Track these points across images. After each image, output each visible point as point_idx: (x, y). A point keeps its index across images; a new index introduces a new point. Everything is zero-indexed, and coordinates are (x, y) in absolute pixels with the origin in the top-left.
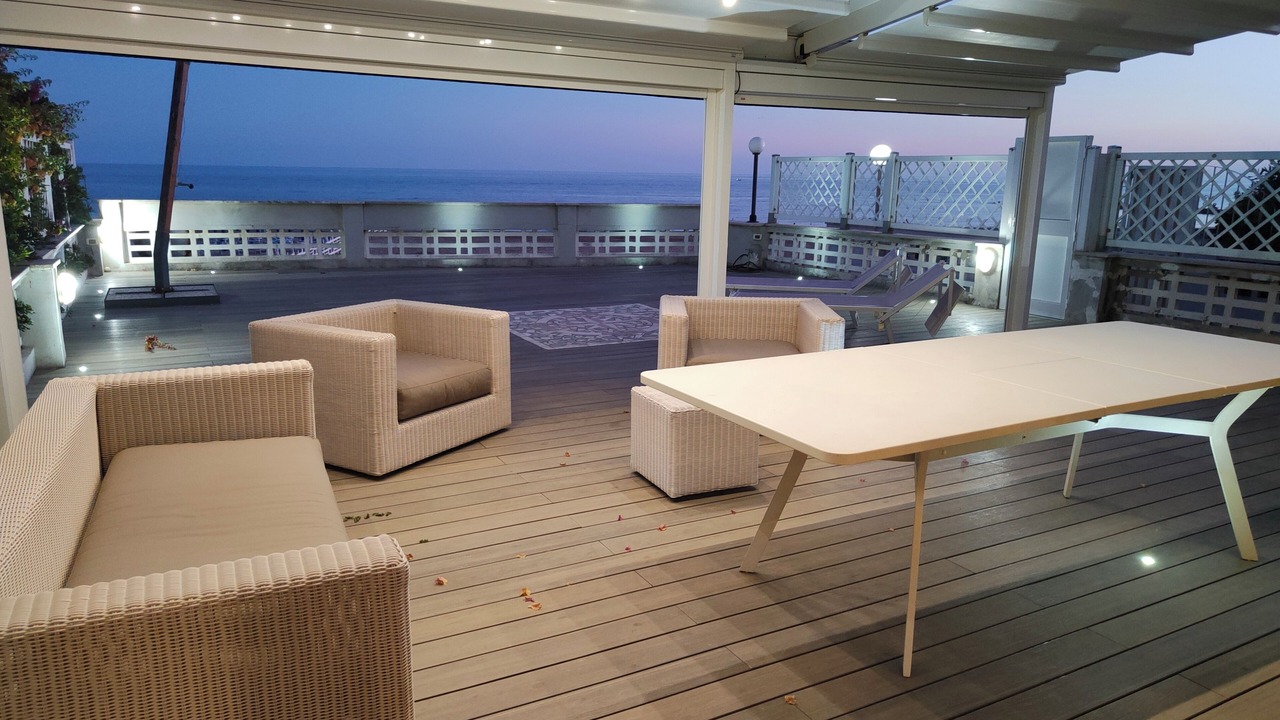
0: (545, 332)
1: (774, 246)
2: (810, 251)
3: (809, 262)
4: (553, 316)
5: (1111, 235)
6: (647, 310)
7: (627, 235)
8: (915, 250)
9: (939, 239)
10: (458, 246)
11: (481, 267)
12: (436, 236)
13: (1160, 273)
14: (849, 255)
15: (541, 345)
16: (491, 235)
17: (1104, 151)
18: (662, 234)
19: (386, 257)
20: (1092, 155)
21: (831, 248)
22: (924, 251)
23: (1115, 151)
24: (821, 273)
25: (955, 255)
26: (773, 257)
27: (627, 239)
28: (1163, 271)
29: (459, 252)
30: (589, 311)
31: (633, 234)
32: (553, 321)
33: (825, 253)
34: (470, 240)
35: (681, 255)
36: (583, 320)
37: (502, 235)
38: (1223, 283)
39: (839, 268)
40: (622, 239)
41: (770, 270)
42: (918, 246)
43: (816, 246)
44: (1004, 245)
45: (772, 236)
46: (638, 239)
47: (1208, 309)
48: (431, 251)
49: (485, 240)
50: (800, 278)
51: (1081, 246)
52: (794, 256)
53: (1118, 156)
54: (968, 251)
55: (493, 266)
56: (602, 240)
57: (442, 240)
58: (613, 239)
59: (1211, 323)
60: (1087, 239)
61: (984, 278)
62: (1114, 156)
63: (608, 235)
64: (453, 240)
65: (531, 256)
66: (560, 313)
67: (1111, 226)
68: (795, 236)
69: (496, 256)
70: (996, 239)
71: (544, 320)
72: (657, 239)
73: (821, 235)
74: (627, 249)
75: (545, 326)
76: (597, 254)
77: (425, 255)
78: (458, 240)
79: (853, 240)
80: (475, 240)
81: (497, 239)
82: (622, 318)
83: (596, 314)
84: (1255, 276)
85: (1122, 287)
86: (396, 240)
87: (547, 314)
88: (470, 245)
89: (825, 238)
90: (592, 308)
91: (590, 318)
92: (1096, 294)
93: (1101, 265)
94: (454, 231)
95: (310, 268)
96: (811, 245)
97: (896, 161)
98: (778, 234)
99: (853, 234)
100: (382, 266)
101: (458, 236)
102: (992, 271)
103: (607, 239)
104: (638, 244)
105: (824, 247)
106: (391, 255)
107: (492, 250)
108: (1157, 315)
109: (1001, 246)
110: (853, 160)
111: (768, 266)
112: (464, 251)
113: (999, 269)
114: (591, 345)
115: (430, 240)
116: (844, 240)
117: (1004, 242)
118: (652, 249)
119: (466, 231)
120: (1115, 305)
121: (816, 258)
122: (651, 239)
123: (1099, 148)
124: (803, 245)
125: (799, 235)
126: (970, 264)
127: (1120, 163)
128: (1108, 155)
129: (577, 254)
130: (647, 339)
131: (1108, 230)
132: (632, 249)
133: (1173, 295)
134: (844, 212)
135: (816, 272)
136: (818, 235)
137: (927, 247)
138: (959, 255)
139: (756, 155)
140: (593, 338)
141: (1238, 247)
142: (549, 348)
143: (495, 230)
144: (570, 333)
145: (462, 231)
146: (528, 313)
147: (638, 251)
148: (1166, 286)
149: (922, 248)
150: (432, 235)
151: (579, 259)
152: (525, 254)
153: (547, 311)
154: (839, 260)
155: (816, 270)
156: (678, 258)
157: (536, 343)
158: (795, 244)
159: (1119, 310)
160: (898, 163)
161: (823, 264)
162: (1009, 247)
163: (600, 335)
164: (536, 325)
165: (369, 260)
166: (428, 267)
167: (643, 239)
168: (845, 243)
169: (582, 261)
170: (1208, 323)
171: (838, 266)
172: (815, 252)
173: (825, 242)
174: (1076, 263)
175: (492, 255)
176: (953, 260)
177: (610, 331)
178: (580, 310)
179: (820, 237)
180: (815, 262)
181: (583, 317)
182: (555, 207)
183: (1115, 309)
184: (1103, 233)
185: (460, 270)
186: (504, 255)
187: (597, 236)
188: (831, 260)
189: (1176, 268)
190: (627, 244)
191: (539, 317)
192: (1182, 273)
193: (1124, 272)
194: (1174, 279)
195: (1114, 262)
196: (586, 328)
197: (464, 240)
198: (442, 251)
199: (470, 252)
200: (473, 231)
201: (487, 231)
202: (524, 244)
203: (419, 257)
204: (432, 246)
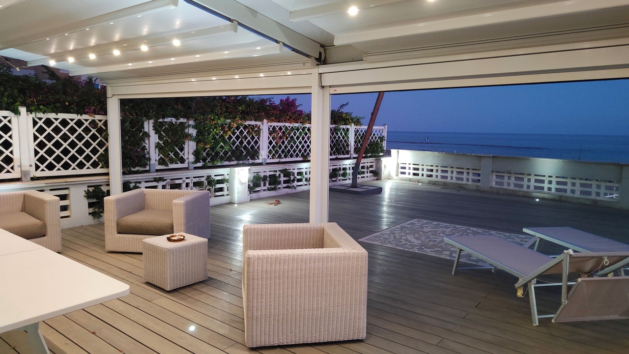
10: (546, 185)
11: (557, 201)
12: (533, 178)
19: (502, 187)
29: (546, 190)
34: (554, 183)
37: (578, 182)
48: (528, 187)
49: (565, 184)
55: (565, 201)
57: (537, 181)
64: (543, 182)
65: (598, 199)
69: (571, 195)
77: (525, 189)
78: (546, 182)
81: (574, 184)
86: (509, 178)
88: (554, 186)
94: (544, 176)
95: (463, 188)
100: (498, 192)
101: (546, 179)
106: (505, 186)
107: (569, 191)
112: (550, 189)
115: (529, 180)
119: (552, 177)
143: (572, 178)
145: (550, 177)
150: (530, 177)
152: (593, 197)
165: (494, 188)
166: (523, 196)
175: (569, 194)
182: (621, 166)
185: (537, 200)
186: (577, 195)
197: (550, 182)
198: (536, 188)
199: (553, 190)
200: (556, 177)
201: (567, 178)
202: (594, 190)
203: (521, 190)
204: (529, 184)
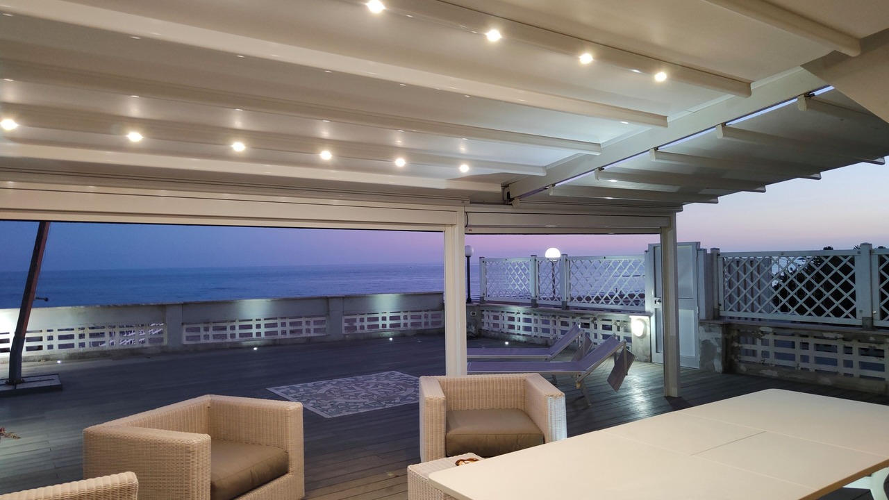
0: (324, 402)
1: (485, 320)
2: (512, 323)
3: (511, 331)
4: (329, 386)
5: (722, 308)
6: (401, 376)
7: (380, 316)
8: (586, 321)
9: (602, 313)
10: (254, 331)
11: (271, 346)
12: (237, 324)
13: (760, 333)
14: (540, 325)
15: (322, 414)
16: (279, 322)
17: (709, 252)
18: (405, 314)
19: (199, 342)
20: (701, 254)
21: (527, 320)
22: (593, 322)
23: (716, 253)
24: (521, 338)
25: (616, 324)
26: (485, 327)
27: (380, 319)
28: (762, 332)
29: (254, 336)
30: (357, 380)
31: (384, 315)
32: (329, 391)
33: (522, 324)
34: (263, 326)
35: (419, 328)
36: (352, 388)
37: (287, 321)
38: (805, 340)
39: (533, 335)
40: (377, 319)
41: (484, 337)
42: (588, 319)
43: (516, 319)
44: (650, 317)
45: (483, 313)
46: (388, 318)
47: (798, 358)
48: (233, 336)
49: (275, 325)
50: (507, 343)
51: (703, 316)
52: (501, 326)
53: (718, 255)
54: (624, 321)
55: (280, 345)
56: (362, 320)
57: (241, 327)
58: (369, 319)
59: (802, 369)
60: (707, 311)
61: (638, 340)
62: (715, 256)
63: (366, 317)
64: (250, 327)
65: (309, 335)
66: (334, 383)
67: (721, 302)
68: (500, 313)
69: (283, 337)
70: (643, 313)
71: (322, 391)
72: (402, 318)
73: (519, 312)
74: (380, 326)
75: (324, 396)
76: (359, 331)
77: (229, 340)
78: (254, 327)
79: (541, 315)
80: (267, 326)
81: (283, 324)
82: (383, 384)
83: (362, 382)
84: (825, 335)
85: (736, 345)
86: (206, 329)
87: (324, 385)
88: (263, 330)
89: (521, 313)
90: (358, 377)
91: (358, 386)
92: (719, 350)
93: (720, 329)
94: (251, 320)
95: (138, 354)
96: (512, 319)
97: (566, 260)
98: (487, 311)
99: (541, 311)
100: (196, 350)
101: (254, 324)
102: (644, 336)
103: (366, 320)
104: (388, 322)
105: (521, 320)
106: (203, 341)
107: (279, 333)
108: (763, 364)
109: (647, 318)
110: (537, 260)
111: (482, 334)
112: (258, 334)
113: (648, 334)
114: (362, 411)
115: (233, 328)
116: (535, 314)
117: (649, 315)
118: (398, 325)
119: (260, 320)
120: (733, 357)
121: (516, 328)
122: (398, 318)
123: (705, 250)
124: (506, 319)
125: (502, 312)
126: (627, 330)
127: (720, 259)
128: (712, 255)
129: (344, 332)
130: (405, 403)
131: (720, 305)
132: (384, 326)
133: (771, 349)
134: (533, 295)
135: (518, 337)
136: (516, 312)
137: (595, 319)
138: (618, 324)
139: (468, 257)
140: (362, 405)
141: (810, 314)
142: (329, 417)
143: (282, 318)
144: (343, 401)
145: (257, 320)
146: (310, 384)
147: (388, 327)
148: (765, 343)
149: (591, 319)
150: (234, 324)
151: (345, 335)
152: (304, 334)
153: (324, 382)
154: (533, 329)
155: (518, 336)
156: (418, 331)
157: (318, 412)
158: (501, 318)
159: (736, 360)
160: (568, 262)
161: (522, 332)
162: (653, 318)
163: (367, 401)
164: (317, 395)
165: (186, 345)
166: (231, 348)
167: (391, 318)
168: (536, 317)
169: (347, 336)
170: (800, 368)
171: (533, 333)
172: (516, 323)
173: (522, 316)
174: (701, 328)
175: (280, 336)
176: (615, 328)
177: (375, 397)
178: (349, 379)
179: (518, 313)
180: (516, 331)
181: (353, 385)
182: (327, 299)
183: (733, 360)
184: (716, 307)
185: (255, 349)
186: (288, 336)
187: (358, 317)
188: (527, 329)
189: (771, 330)
190: (380, 323)
191: (318, 388)
192: (775, 334)
193: (735, 334)
194: (771, 338)
195: (727, 327)
196: (356, 395)
197: (258, 326)
198: (241, 335)
199: (263, 335)
200: (265, 319)
201: (276, 319)
202: (304, 327)
203: (224, 341)
204: (234, 332)
